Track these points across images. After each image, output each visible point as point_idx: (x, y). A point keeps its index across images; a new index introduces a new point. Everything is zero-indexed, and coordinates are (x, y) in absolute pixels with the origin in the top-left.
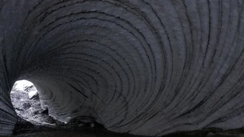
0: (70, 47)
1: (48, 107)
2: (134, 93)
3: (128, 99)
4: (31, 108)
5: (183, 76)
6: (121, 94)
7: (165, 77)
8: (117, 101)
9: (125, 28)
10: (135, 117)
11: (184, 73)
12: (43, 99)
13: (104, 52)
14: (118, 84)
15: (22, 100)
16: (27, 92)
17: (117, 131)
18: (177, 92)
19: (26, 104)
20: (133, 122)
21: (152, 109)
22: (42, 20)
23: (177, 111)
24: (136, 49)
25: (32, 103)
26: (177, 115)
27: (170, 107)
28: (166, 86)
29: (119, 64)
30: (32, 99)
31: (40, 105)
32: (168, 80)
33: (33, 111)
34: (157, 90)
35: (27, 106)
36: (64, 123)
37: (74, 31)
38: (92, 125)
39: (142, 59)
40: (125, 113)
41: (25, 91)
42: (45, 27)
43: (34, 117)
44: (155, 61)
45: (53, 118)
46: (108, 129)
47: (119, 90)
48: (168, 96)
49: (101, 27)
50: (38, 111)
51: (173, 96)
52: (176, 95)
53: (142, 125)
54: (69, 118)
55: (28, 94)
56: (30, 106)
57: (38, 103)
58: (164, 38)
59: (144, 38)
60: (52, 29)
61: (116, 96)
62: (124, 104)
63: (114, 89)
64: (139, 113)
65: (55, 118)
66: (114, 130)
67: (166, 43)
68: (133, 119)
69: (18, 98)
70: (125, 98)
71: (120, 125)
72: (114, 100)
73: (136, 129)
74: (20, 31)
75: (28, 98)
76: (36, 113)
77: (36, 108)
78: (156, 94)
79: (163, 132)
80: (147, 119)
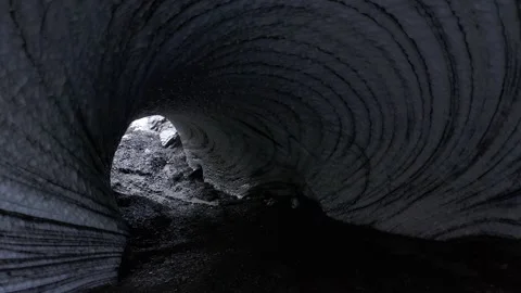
0: (228, 55)
1: (202, 164)
2: (382, 139)
3: (369, 152)
4: (167, 168)
5: (498, 114)
6: (352, 141)
7: (454, 112)
8: (344, 155)
9: (349, 6)
10: (387, 191)
11: (500, 107)
12: (190, 148)
13: (308, 58)
14: (346, 121)
15: (147, 151)
16: (156, 133)
17: (349, 221)
18: (483, 147)
19: (156, 159)
20: (384, 202)
21: (423, 177)
22: (149, 18)
23: (482, 188)
24: (381, 48)
25: (169, 155)
26: (482, 198)
27: (467, 177)
28: (457, 131)
29: (343, 79)
30: (167, 146)
31: (184, 159)
32: (462, 119)
33: (170, 175)
34: (435, 138)
35: (158, 163)
36: (236, 197)
37: (230, 23)
38: (295, 203)
39: (397, 71)
40: (364, 180)
41: (153, 132)
42: (160, 28)
43: (174, 188)
44: (428, 75)
45: (212, 186)
46: (329, 214)
47: (348, 132)
48: (461, 154)
49: (292, 7)
50: (181, 174)
51: (474, 154)
52: (480, 154)
53: (403, 210)
54: (246, 186)
55: (158, 137)
56: (165, 164)
57: (181, 155)
58: (450, 27)
59: (400, 26)
60: (178, 29)
61: (342, 146)
62: (359, 163)
63: (337, 129)
64: (395, 184)
65: (217, 186)
66: (340, 218)
67: (455, 38)
68: (381, 195)
69: (140, 148)
70: (363, 150)
71: (355, 207)
72: (338, 153)
73: (389, 218)
74: (102, 51)
75: (160, 145)
76: (177, 179)
77: (177, 167)
78: (434, 146)
79: (449, 231)
80: (413, 198)
